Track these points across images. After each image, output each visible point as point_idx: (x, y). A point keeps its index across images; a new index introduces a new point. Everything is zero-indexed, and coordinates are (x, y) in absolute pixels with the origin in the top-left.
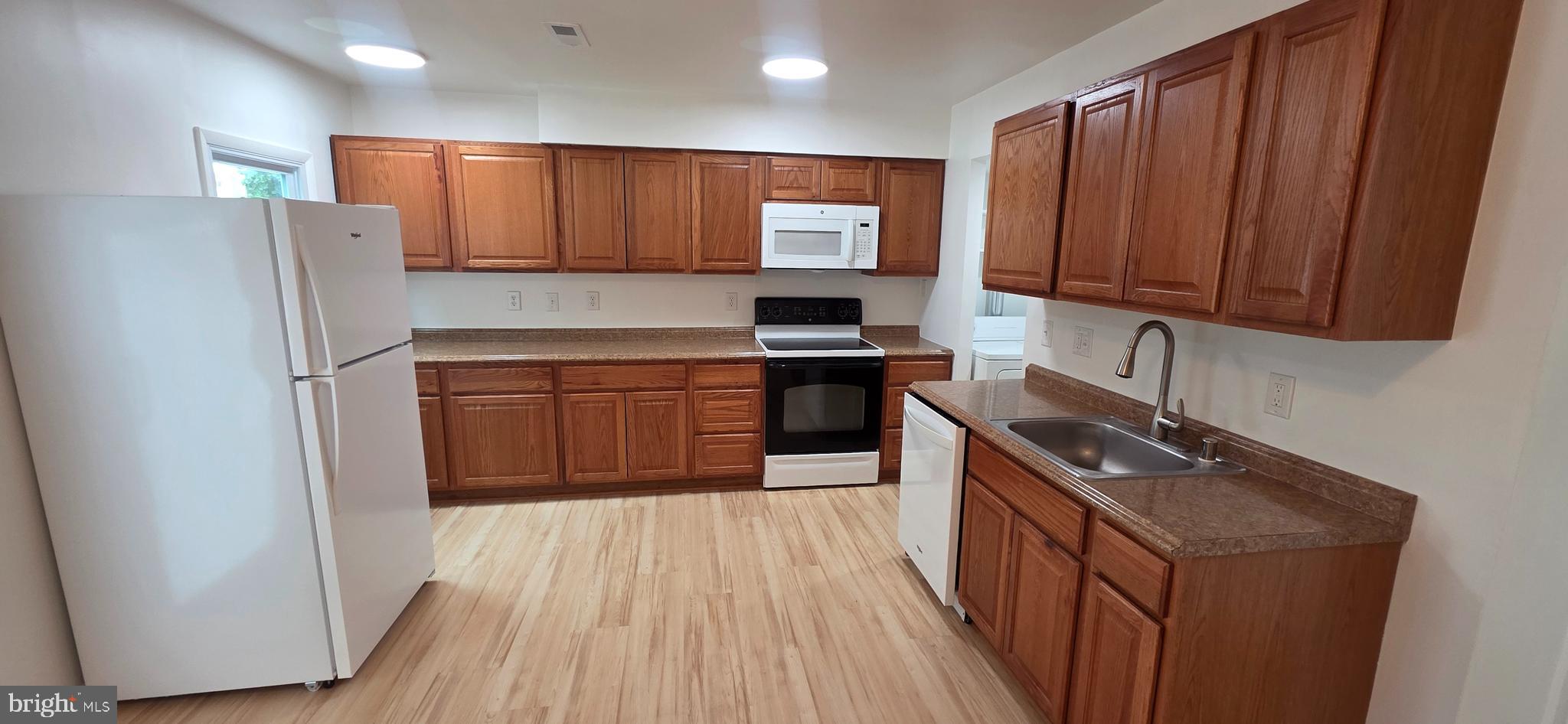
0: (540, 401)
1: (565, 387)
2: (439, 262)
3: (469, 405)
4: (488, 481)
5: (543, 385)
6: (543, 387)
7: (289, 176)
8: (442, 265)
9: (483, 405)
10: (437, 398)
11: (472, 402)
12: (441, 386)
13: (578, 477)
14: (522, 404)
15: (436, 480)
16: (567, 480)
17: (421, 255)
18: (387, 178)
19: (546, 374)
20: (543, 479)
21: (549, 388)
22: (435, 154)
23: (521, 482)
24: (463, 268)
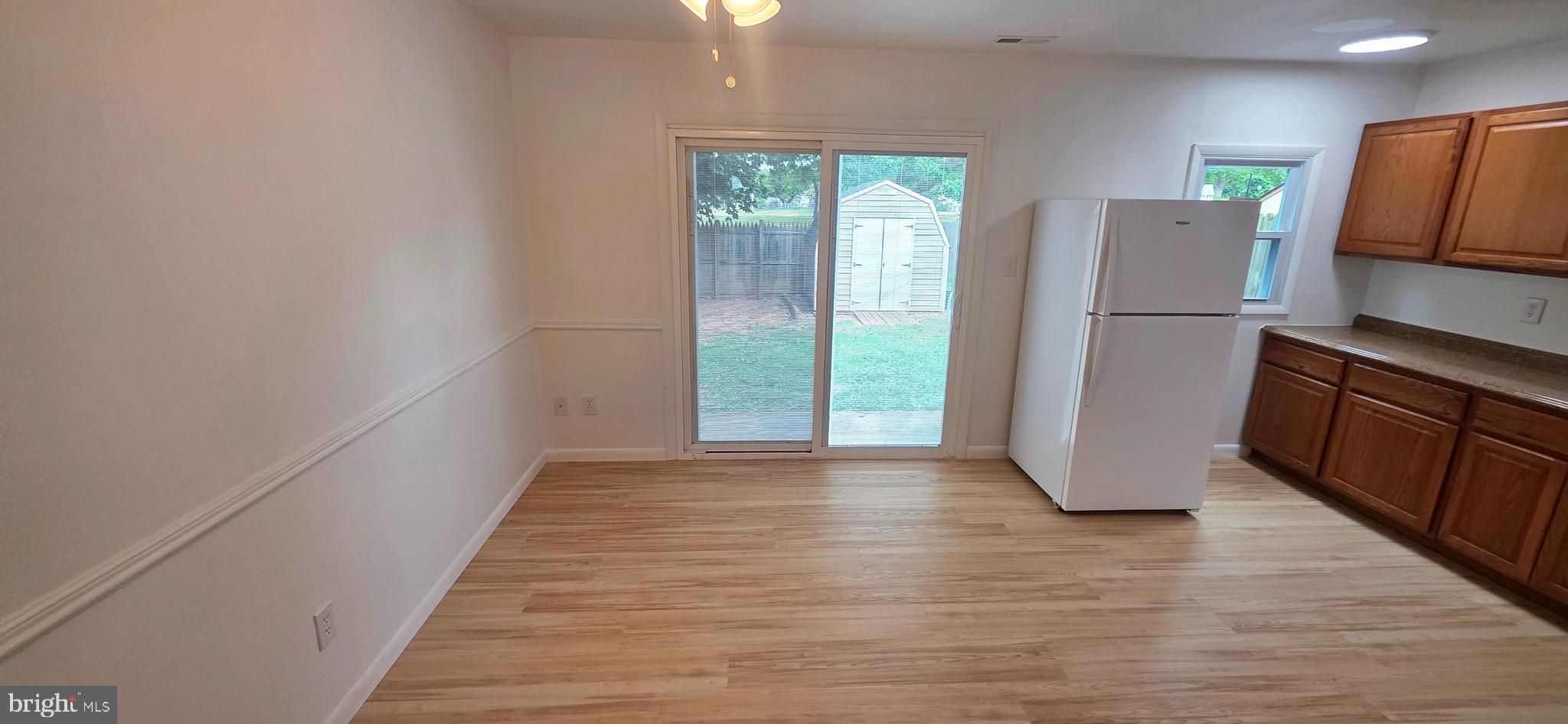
0: (1436, 428)
1: (1477, 423)
2: (1417, 252)
3: (1360, 406)
4: (1352, 490)
5: (1449, 411)
6: (1448, 414)
7: (1294, 170)
8: (1421, 256)
9: (1375, 411)
10: (1335, 388)
11: (1363, 403)
12: (1343, 378)
13: (1454, 541)
14: (1416, 425)
15: (1308, 466)
16: (1439, 536)
17: (1402, 243)
18: (1398, 163)
19: (1458, 398)
20: (1409, 518)
21: (1455, 417)
22: (1459, 131)
23: (1384, 509)
24: (1444, 261)
